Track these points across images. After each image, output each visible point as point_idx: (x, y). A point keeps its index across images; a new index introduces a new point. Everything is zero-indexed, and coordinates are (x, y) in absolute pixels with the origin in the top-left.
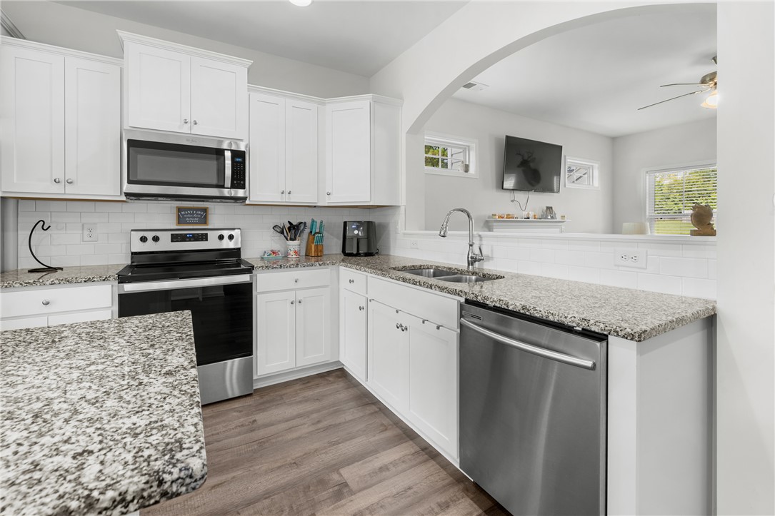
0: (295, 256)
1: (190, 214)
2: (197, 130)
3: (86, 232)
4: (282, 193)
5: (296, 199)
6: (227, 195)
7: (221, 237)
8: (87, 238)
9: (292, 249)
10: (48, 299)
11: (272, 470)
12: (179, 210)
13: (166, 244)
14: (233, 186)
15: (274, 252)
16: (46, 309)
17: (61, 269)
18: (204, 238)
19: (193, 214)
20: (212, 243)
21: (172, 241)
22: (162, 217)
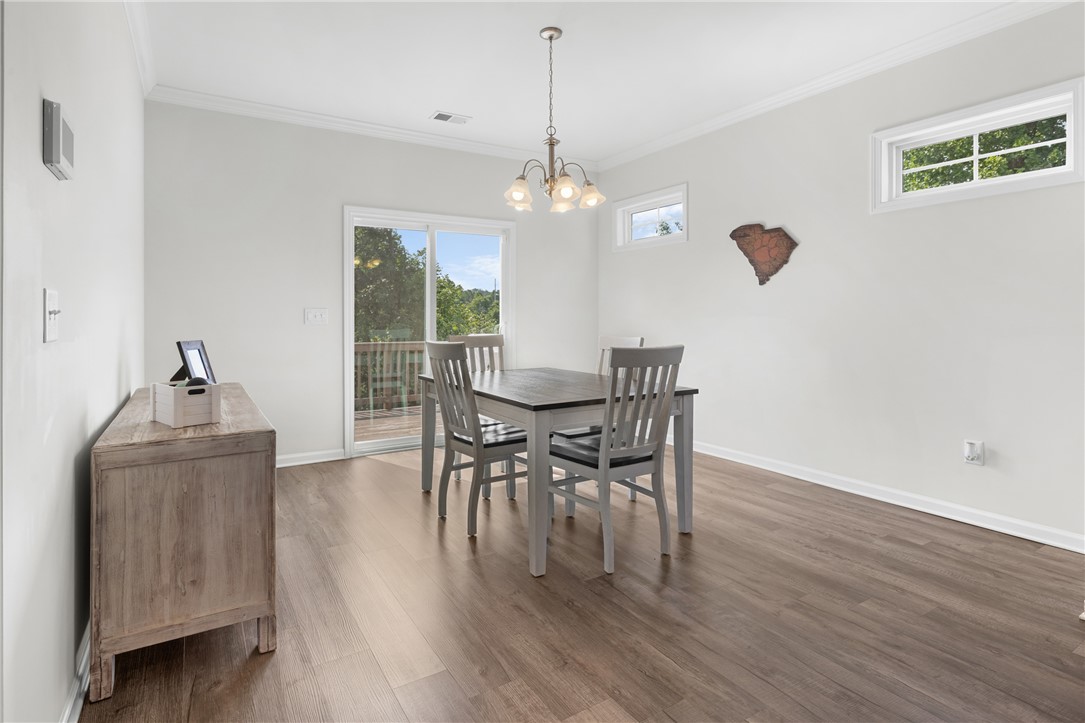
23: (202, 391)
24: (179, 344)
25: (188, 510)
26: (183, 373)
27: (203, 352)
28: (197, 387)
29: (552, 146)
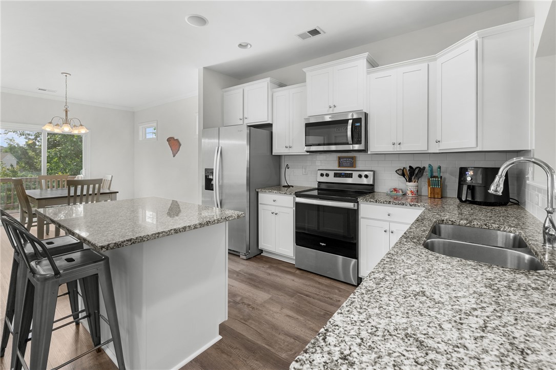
0: (411, 195)
1: (345, 161)
2: (336, 110)
3: (304, 170)
4: (393, 145)
6: (351, 149)
7: (360, 176)
8: (304, 173)
9: (409, 189)
10: (275, 199)
12: (340, 158)
13: (331, 179)
14: (354, 143)
15: (395, 190)
16: (273, 203)
17: (293, 186)
18: (350, 176)
19: (347, 161)
20: (355, 180)
21: (334, 177)
22: (331, 163)
29: (66, 112)
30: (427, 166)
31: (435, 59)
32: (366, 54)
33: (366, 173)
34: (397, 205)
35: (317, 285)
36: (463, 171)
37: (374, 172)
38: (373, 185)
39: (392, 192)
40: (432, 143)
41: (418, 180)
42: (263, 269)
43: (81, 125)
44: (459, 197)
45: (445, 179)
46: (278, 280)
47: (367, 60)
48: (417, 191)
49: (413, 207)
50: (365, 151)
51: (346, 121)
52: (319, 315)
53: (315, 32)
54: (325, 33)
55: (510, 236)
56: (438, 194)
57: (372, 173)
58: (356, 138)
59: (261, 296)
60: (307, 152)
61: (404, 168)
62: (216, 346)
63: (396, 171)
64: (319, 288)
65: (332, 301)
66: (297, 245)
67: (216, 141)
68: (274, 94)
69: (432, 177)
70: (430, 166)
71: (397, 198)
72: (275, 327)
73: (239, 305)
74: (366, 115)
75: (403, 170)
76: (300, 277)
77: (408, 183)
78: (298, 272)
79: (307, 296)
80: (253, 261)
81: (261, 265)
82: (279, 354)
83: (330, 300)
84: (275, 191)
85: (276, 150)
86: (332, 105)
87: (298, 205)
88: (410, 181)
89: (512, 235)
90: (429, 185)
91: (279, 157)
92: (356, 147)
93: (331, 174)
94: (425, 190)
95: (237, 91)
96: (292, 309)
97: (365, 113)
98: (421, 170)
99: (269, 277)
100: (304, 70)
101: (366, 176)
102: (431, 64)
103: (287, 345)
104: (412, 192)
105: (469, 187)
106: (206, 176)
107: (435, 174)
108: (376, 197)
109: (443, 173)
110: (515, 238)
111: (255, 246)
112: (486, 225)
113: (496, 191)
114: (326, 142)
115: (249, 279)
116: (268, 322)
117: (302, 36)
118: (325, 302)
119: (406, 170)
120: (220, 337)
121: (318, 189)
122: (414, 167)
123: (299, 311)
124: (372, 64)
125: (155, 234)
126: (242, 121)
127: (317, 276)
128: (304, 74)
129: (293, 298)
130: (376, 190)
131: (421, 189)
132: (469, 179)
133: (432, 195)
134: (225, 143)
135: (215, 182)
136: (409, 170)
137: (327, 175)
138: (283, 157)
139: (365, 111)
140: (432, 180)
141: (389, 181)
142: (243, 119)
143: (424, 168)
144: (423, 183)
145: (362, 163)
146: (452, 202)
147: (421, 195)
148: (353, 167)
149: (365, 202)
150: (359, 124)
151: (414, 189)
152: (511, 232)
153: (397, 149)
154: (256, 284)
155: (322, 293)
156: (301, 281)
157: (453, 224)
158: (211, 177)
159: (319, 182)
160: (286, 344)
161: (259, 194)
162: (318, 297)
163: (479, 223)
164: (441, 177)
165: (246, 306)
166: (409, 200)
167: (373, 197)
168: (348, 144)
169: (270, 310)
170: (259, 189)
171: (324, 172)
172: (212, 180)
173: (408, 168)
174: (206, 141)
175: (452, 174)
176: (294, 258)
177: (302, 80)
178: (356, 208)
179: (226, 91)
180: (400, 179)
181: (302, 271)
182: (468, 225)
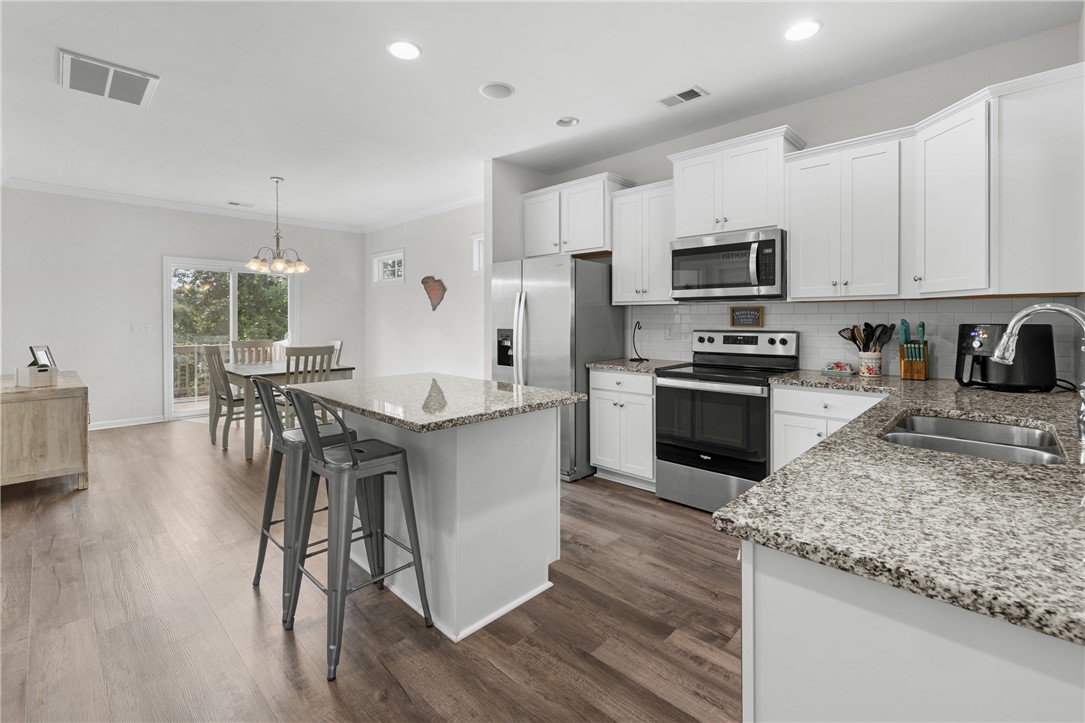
0: (868, 375)
1: (744, 314)
2: (728, 227)
3: (667, 331)
4: (835, 285)
5: (857, 291)
6: (756, 294)
7: (772, 342)
8: (667, 337)
9: (863, 364)
10: (619, 381)
11: (694, 585)
12: (733, 310)
13: (719, 346)
14: (761, 283)
15: (838, 365)
16: (617, 388)
17: (648, 360)
18: (753, 341)
19: (747, 315)
20: (762, 348)
21: (724, 343)
22: (718, 318)
23: (46, 370)
24: (31, 348)
25: (38, 423)
26: (35, 363)
27: (48, 352)
28: (43, 369)
29: (278, 239)
30: (898, 323)
31: (914, 133)
32: (783, 128)
33: (782, 336)
34: (841, 390)
35: (696, 525)
36: (966, 332)
37: (798, 335)
38: (795, 358)
39: (832, 368)
40: (907, 280)
41: (882, 347)
42: (602, 498)
43: (299, 260)
44: (959, 377)
45: (933, 345)
46: (628, 514)
47: (785, 138)
48: (880, 367)
49: (870, 393)
50: (782, 296)
51: (747, 246)
52: (703, 566)
53: (691, 94)
54: (707, 94)
55: (1034, 434)
56: (919, 372)
57: (794, 335)
58: (765, 275)
59: (603, 535)
60: (676, 299)
61: (855, 327)
62: (546, 594)
63: (840, 333)
64: (699, 529)
65: (723, 549)
66: (658, 458)
67: (517, 282)
68: (615, 200)
69: (907, 343)
70: (904, 322)
71: (841, 378)
72: (631, 577)
73: (570, 546)
74: (783, 234)
75: (853, 331)
76: (667, 512)
77: (862, 353)
78: (661, 504)
79: (681, 539)
80: (580, 484)
81: (597, 491)
82: (645, 611)
83: (720, 547)
84: (619, 368)
85: (619, 298)
86: (720, 218)
87: (660, 390)
88: (866, 348)
89: (1038, 432)
90: (902, 357)
91: (623, 308)
92: (764, 290)
93: (719, 338)
94: (896, 366)
95: (549, 196)
96: (657, 555)
97: (782, 231)
98: (887, 331)
99: (613, 510)
100: (670, 157)
101: (784, 342)
102: (905, 141)
103: (657, 602)
104: (869, 369)
105: (976, 359)
106: (499, 342)
107: (913, 338)
108: (802, 378)
109: (930, 335)
110: (1042, 437)
111: (584, 462)
112: (994, 417)
113: (1003, 358)
114: (701, 283)
115: (579, 510)
116: (620, 570)
117: (669, 102)
118: (712, 549)
119: (859, 330)
120: (551, 584)
121: (694, 365)
122: (874, 324)
123: (668, 558)
124: (796, 143)
125: (478, 416)
126: (558, 247)
127: (696, 512)
128: (670, 165)
129: (658, 541)
130: (802, 365)
131: (888, 363)
132: (976, 344)
133: (909, 374)
134: (531, 285)
135: (517, 352)
136: (864, 330)
137: (711, 340)
138: (630, 309)
139: (780, 227)
140: (907, 348)
141: (826, 349)
142: (559, 245)
143: (893, 326)
144: (891, 354)
145: (776, 318)
146: (944, 386)
147: (887, 376)
148: (758, 325)
149: (783, 385)
150: (770, 251)
151: (873, 364)
152: (1037, 428)
153: (841, 293)
154: (593, 518)
155: (707, 536)
156: (668, 517)
157: (936, 416)
158: (508, 343)
159: (696, 353)
160: (653, 599)
161: (591, 372)
162: (700, 542)
163: (983, 415)
164: (926, 343)
165: (581, 547)
166: (864, 383)
167: (797, 377)
168: (749, 285)
169: (622, 555)
170: (591, 363)
171: (706, 336)
172: (510, 348)
173: (863, 327)
174: (497, 283)
175: (946, 337)
176: (654, 481)
177: (665, 174)
178: (765, 395)
179: (528, 198)
180: (848, 346)
181: (669, 504)
182: (964, 417)
